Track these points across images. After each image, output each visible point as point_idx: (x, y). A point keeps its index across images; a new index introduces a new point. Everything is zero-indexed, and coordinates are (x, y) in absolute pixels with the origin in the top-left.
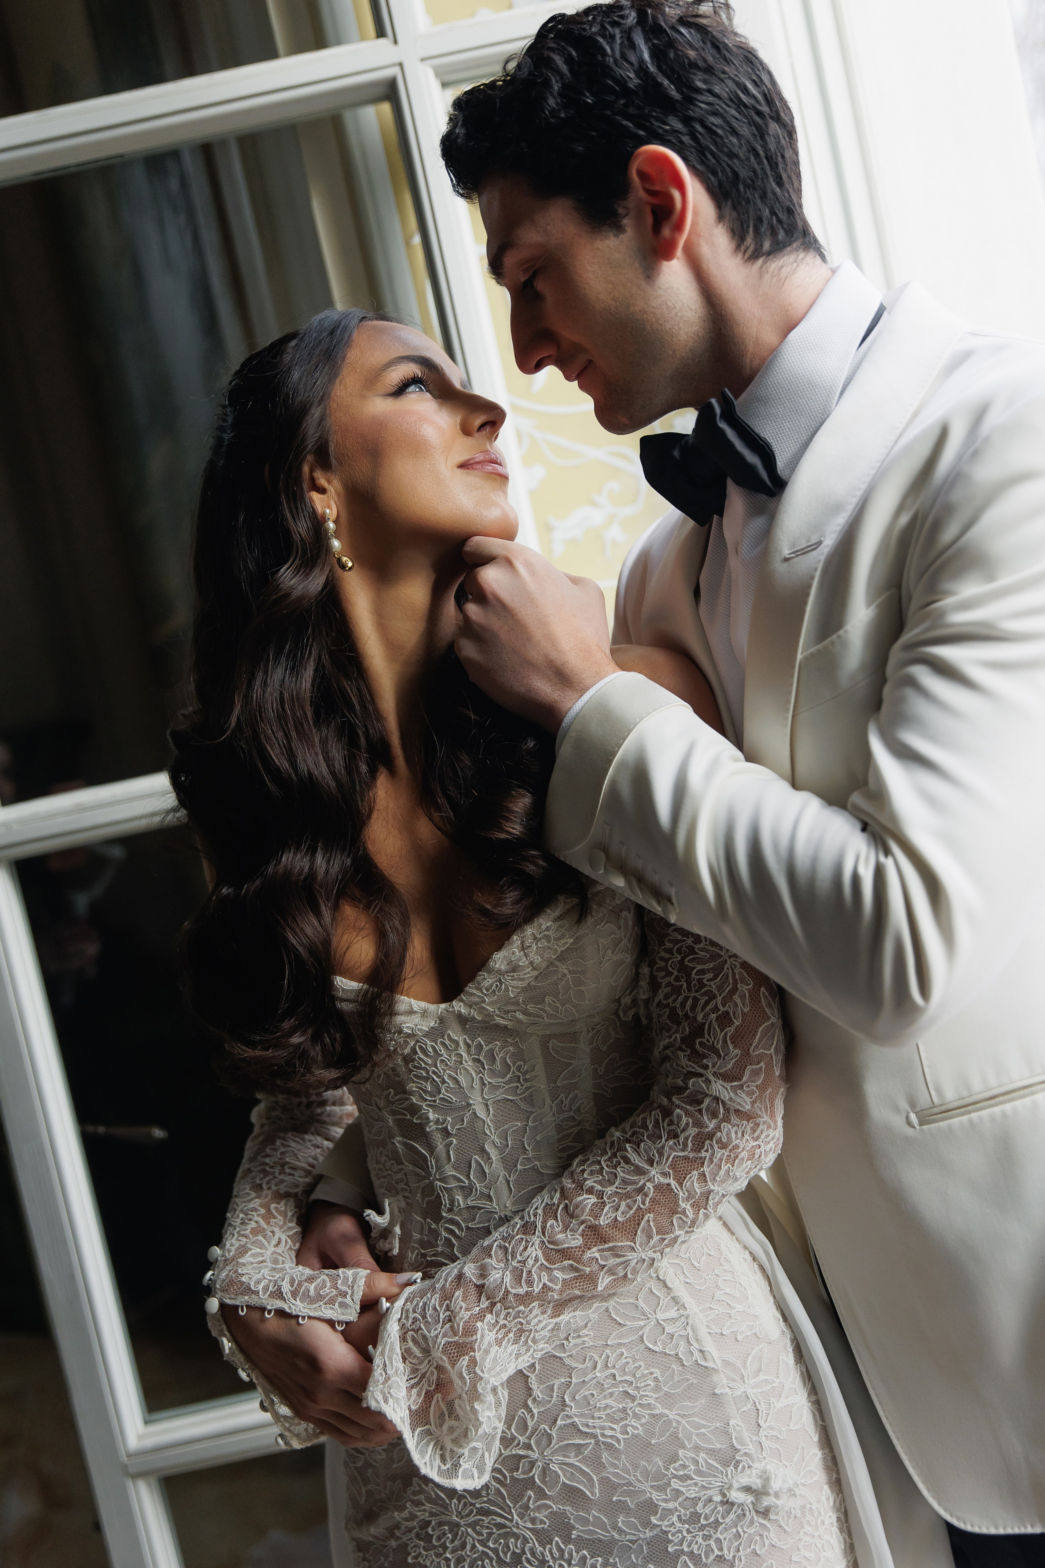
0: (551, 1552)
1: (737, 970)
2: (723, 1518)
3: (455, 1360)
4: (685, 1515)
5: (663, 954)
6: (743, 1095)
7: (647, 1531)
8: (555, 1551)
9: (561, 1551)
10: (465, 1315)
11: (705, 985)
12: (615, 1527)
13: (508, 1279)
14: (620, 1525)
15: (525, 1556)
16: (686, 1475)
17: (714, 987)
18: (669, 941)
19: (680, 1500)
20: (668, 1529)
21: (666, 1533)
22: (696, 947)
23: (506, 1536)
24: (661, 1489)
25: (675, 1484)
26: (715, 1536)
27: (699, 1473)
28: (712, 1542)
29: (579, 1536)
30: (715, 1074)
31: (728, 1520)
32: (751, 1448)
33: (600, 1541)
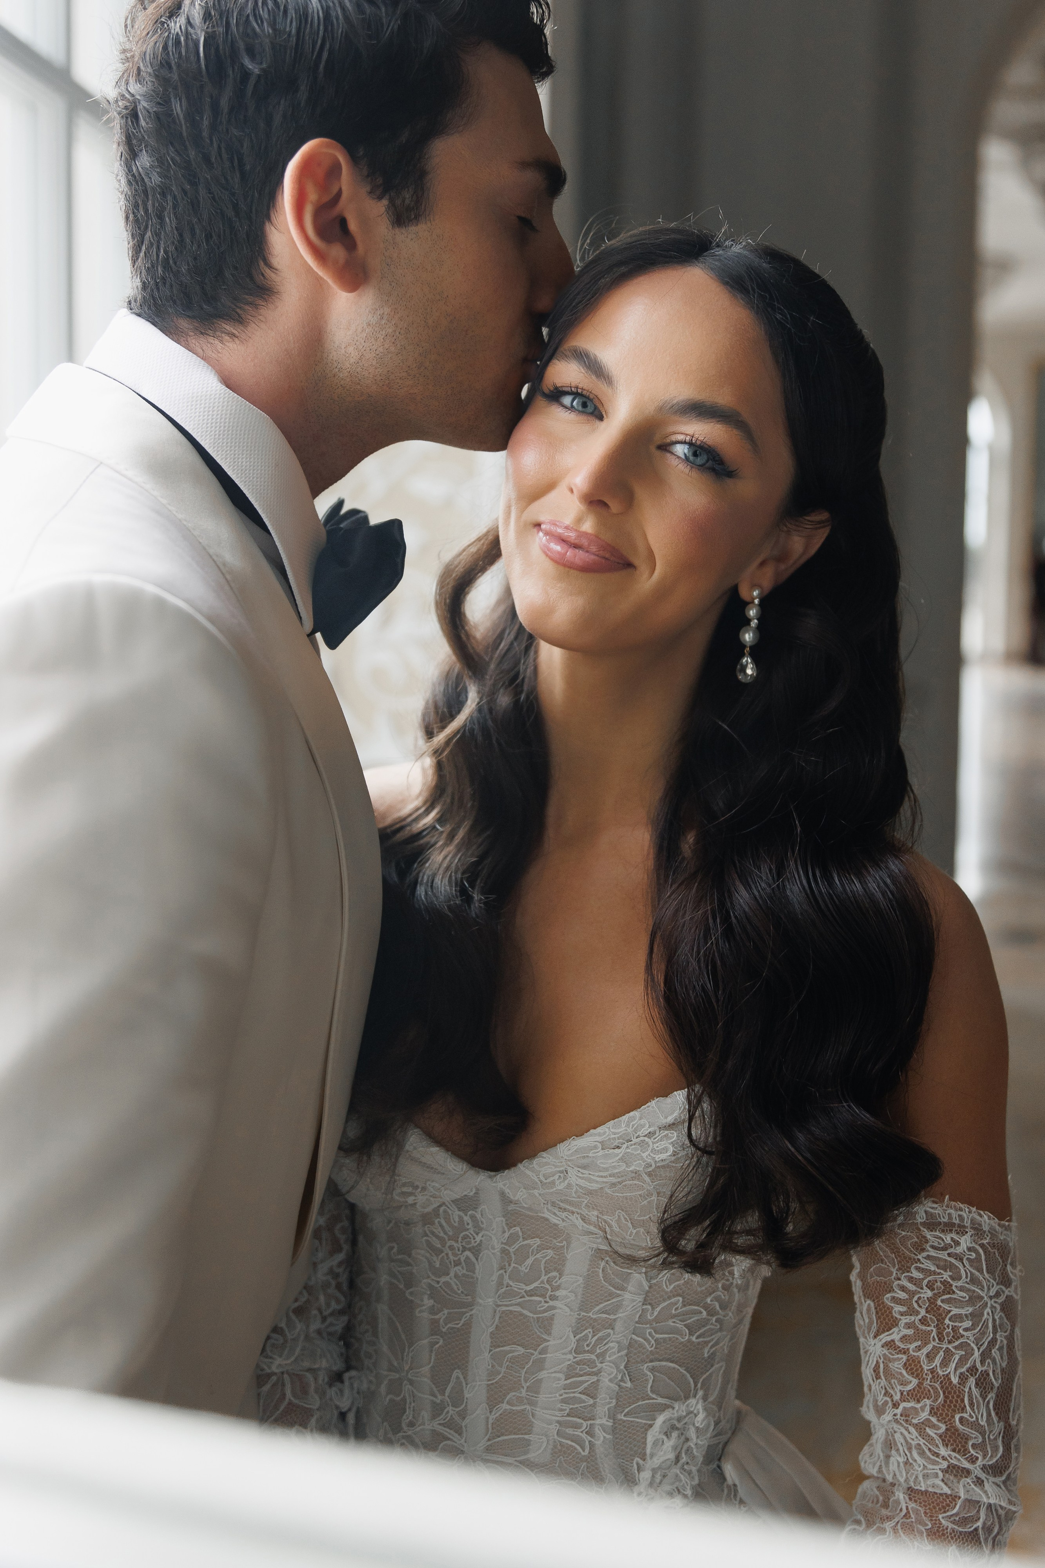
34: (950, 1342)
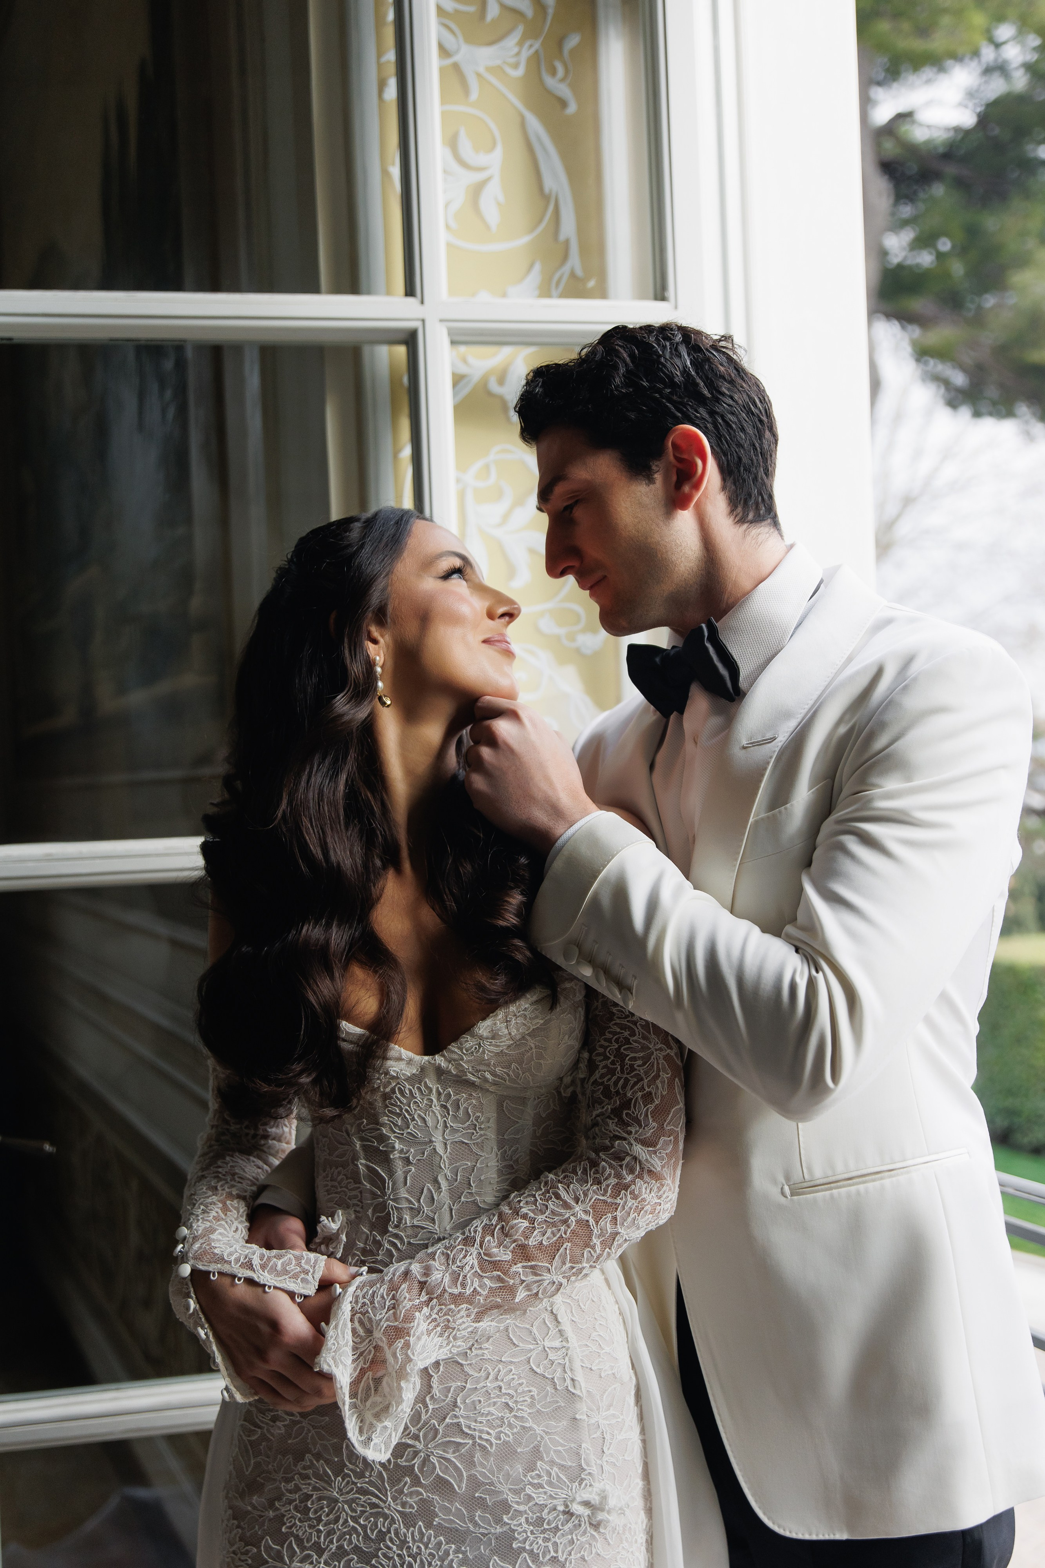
0: (413, 1534)
1: (661, 1061)
2: (563, 1525)
3: (392, 1342)
4: (532, 1518)
5: (603, 1042)
6: (656, 1159)
7: (498, 1527)
8: (416, 1534)
9: (422, 1534)
10: (407, 1304)
11: (636, 1070)
12: (472, 1520)
13: (447, 1279)
14: (477, 1518)
15: (389, 1535)
16: (539, 1483)
17: (642, 1071)
18: (609, 1032)
19: (530, 1504)
20: (515, 1528)
21: (514, 1531)
22: (631, 1039)
23: (376, 1515)
24: (516, 1492)
25: (529, 1490)
26: (553, 1540)
27: (550, 1483)
28: (550, 1544)
29: (439, 1523)
30: (636, 1139)
31: (566, 1528)
32: (594, 1470)
33: (457, 1531)
34: (628, 1074)
